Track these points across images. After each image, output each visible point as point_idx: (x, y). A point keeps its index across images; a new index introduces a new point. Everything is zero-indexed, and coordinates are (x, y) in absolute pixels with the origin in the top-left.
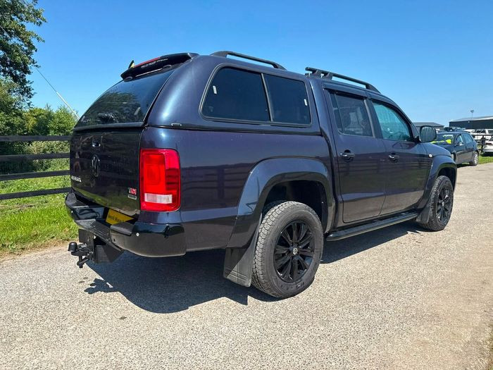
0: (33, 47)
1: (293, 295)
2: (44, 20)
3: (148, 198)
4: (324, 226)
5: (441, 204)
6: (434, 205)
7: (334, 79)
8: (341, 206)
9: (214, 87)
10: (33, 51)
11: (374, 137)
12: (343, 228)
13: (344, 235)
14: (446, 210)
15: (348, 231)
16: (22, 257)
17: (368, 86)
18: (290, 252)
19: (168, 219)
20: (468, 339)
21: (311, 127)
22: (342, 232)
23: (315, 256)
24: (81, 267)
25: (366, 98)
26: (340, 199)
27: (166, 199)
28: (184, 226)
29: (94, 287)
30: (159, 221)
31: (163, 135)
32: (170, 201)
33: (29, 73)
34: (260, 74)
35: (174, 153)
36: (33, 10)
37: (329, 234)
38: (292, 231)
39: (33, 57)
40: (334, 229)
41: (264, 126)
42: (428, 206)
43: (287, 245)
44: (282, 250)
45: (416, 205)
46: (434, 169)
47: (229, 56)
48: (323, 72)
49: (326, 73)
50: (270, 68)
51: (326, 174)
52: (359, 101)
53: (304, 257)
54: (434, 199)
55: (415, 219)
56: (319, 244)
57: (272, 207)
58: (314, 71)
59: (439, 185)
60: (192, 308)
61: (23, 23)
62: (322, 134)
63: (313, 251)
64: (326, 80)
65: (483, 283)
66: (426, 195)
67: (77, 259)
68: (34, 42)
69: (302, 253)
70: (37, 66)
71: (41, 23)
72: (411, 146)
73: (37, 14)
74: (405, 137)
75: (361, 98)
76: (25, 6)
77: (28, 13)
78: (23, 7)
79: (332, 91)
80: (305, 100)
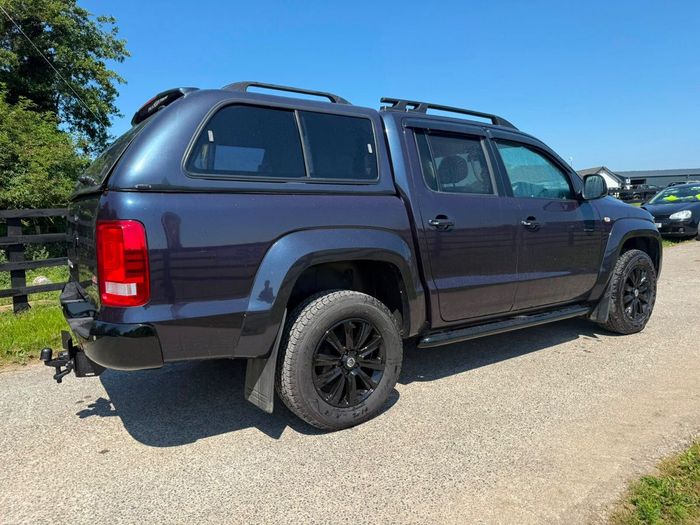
0: (114, 91)
2: (127, 54)
3: (110, 288)
4: (405, 322)
5: (632, 293)
6: (617, 294)
7: (430, 112)
8: (434, 298)
9: (210, 133)
10: (114, 96)
11: (496, 194)
12: (439, 330)
13: (443, 340)
14: (644, 303)
15: (454, 334)
17: (493, 118)
18: (343, 364)
20: (579, 500)
21: (378, 182)
22: (443, 336)
23: (388, 371)
24: (60, 381)
25: (484, 138)
26: (431, 285)
27: (129, 289)
28: (157, 327)
29: (91, 409)
32: (134, 292)
33: (109, 125)
34: (293, 110)
35: (138, 226)
36: (114, 43)
37: (419, 338)
38: (342, 332)
39: (115, 104)
40: (427, 329)
41: (293, 184)
42: (606, 296)
43: (335, 353)
44: (324, 360)
45: (588, 294)
46: (614, 241)
47: (251, 90)
48: (410, 103)
49: (416, 105)
51: (408, 254)
52: (472, 143)
53: (370, 372)
54: (618, 285)
55: (590, 314)
56: (393, 352)
58: (395, 102)
59: (626, 263)
60: (201, 442)
61: (101, 59)
62: (398, 193)
63: (383, 362)
64: (417, 114)
65: (657, 415)
66: (603, 279)
67: (52, 370)
68: (113, 82)
69: (364, 365)
70: (120, 115)
71: (123, 58)
72: (571, 207)
73: (118, 47)
74: (561, 194)
75: (477, 138)
76: (103, 37)
77: (107, 47)
78: (100, 39)
79: (419, 131)
80: (369, 146)
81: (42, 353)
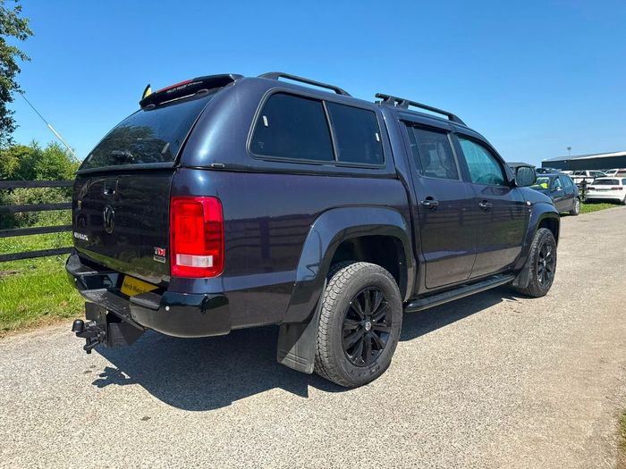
0: (16, 68)
1: (366, 383)
2: (30, 32)
3: (180, 260)
4: (403, 293)
5: (542, 263)
6: (534, 264)
7: (411, 108)
8: (423, 267)
9: (265, 118)
10: (16, 72)
11: (461, 180)
12: (425, 296)
13: (427, 305)
14: (549, 271)
15: (433, 299)
16: (6, 340)
17: (451, 116)
18: (361, 327)
19: (207, 287)
20: (590, 433)
21: (384, 168)
22: (425, 301)
23: (394, 331)
24: (89, 352)
25: (450, 131)
26: (421, 258)
27: (205, 261)
28: (228, 296)
29: (105, 378)
30: (195, 291)
31: (201, 178)
32: (211, 265)
33: (10, 100)
34: (321, 101)
35: (216, 202)
36: (16, 20)
37: (408, 303)
38: (364, 300)
39: (15, 80)
40: (415, 297)
41: (329, 166)
42: (527, 266)
43: (358, 318)
44: (352, 325)
45: (512, 265)
46: (534, 220)
47: (281, 79)
48: (397, 100)
49: (400, 101)
50: (333, 94)
51: (403, 226)
52: (442, 136)
53: (378, 333)
54: (535, 256)
55: (512, 282)
56: (397, 317)
57: (339, 270)
58: (386, 98)
59: (540, 239)
60: (236, 404)
61: (2, 35)
62: (398, 177)
63: (389, 325)
64: (401, 109)
65: (601, 361)
66: (525, 252)
67: (83, 341)
68: (17, 60)
69: (378, 329)
70: (20, 91)
71: (25, 36)
72: (505, 192)
73: (20, 25)
74: (497, 181)
75: (444, 132)
76: (5, 14)
77: (9, 24)
78: (2, 16)
79: (408, 124)
80: (377, 134)
81: (75, 324)
